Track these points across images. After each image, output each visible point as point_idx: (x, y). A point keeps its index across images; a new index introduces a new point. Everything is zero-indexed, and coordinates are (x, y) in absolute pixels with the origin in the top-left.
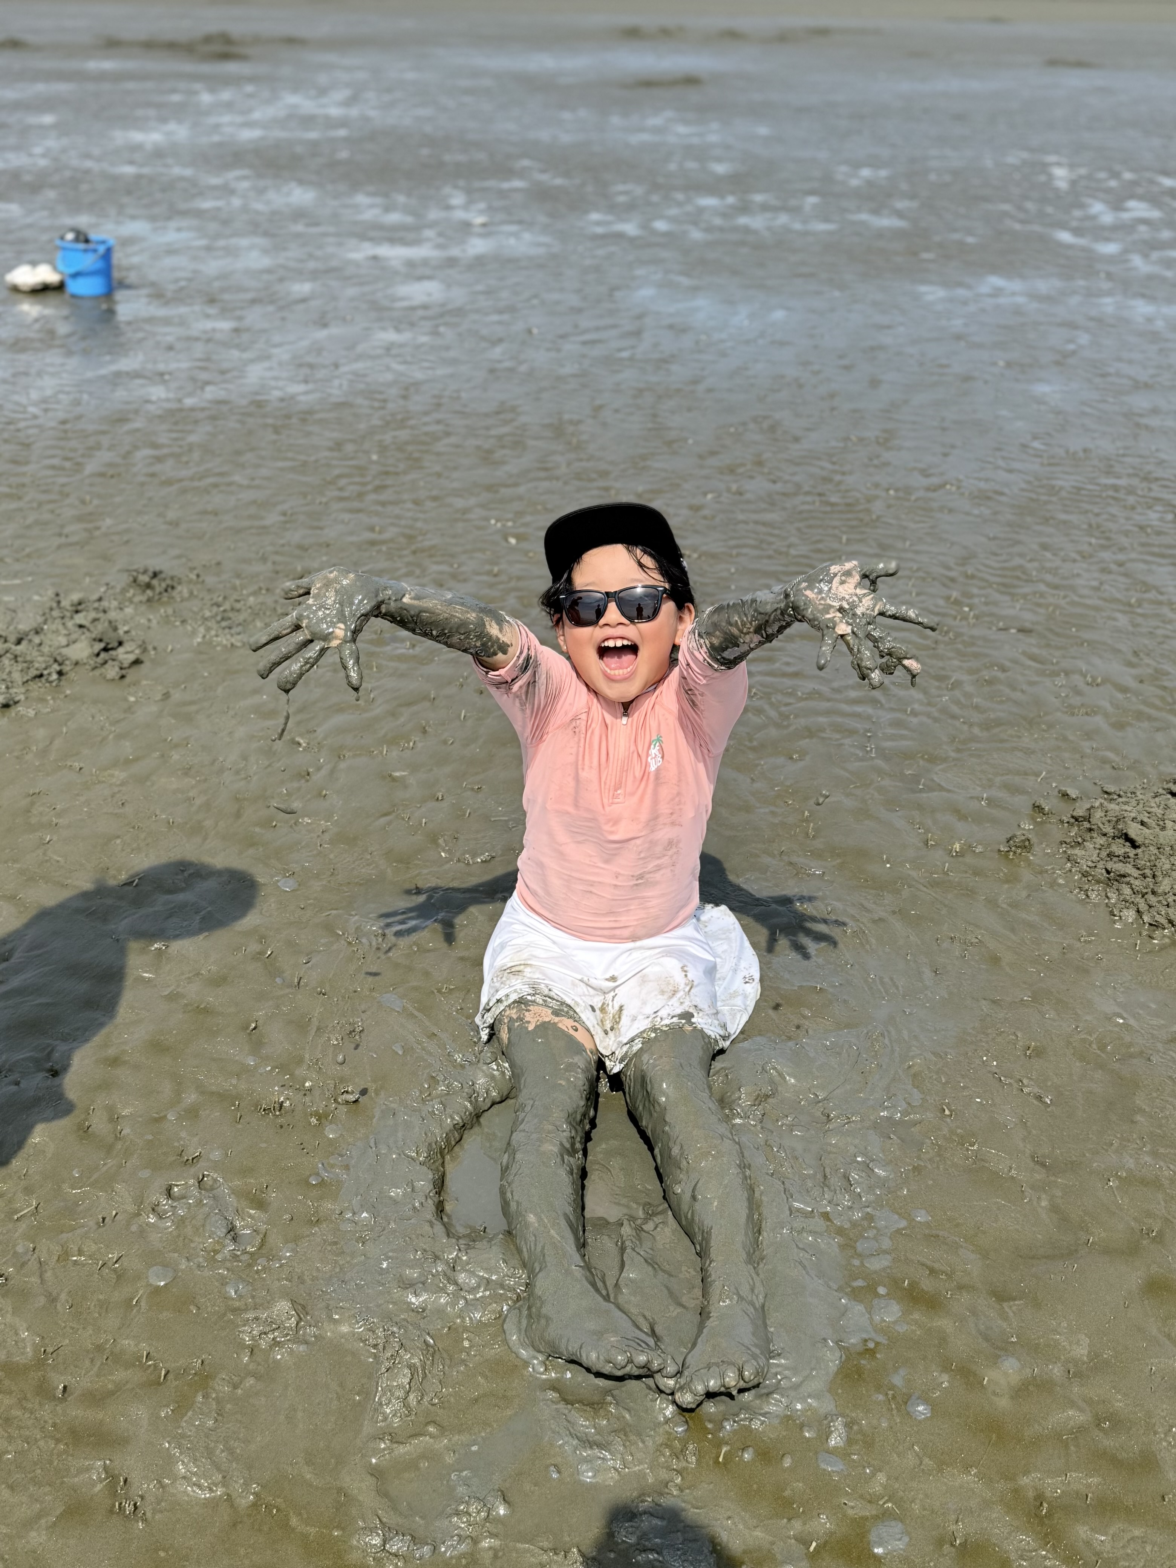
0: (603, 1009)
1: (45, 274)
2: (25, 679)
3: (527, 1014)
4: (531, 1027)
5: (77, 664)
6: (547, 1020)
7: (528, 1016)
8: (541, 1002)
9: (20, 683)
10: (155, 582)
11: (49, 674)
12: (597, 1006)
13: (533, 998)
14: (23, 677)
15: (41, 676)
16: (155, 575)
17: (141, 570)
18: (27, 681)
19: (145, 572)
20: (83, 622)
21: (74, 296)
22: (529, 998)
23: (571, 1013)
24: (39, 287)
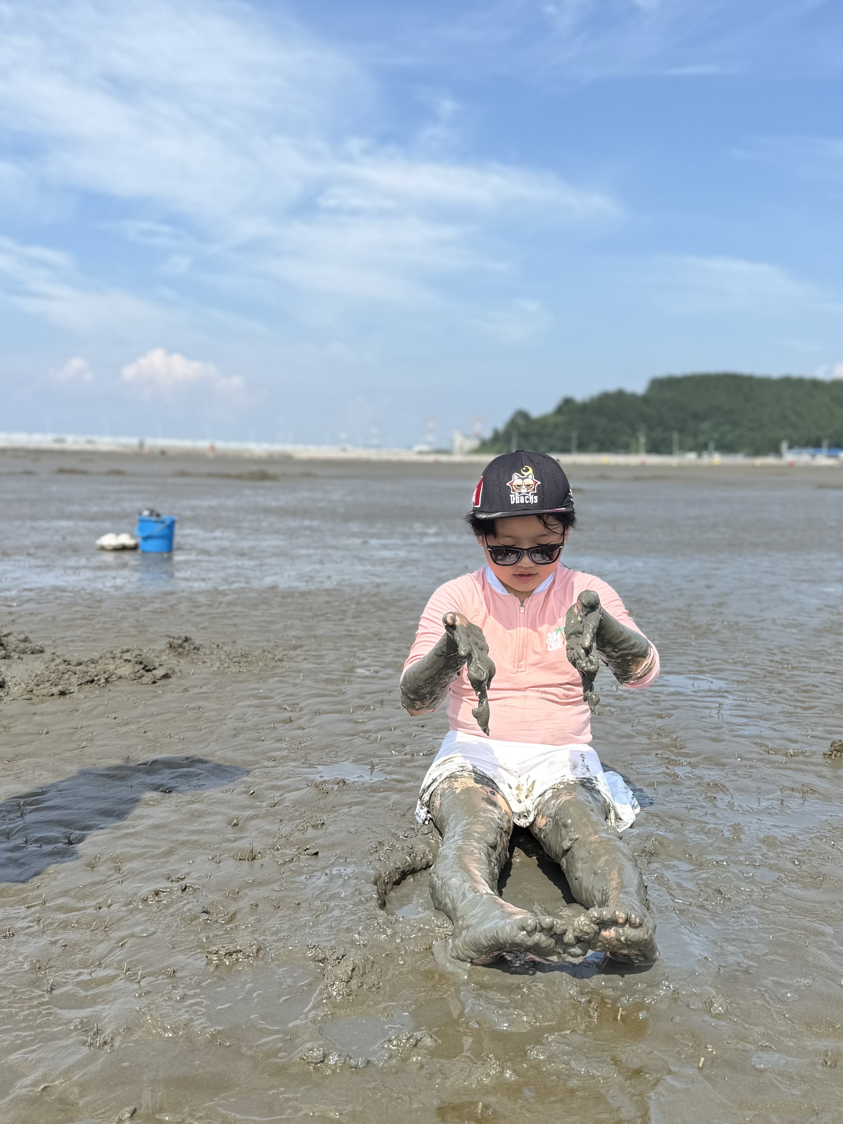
0: (518, 788)
1: (125, 539)
2: (79, 683)
3: (456, 783)
4: (458, 791)
5: (120, 678)
6: (471, 786)
7: (456, 785)
8: (467, 775)
9: (76, 685)
10: (186, 644)
11: (98, 680)
12: (514, 786)
13: (461, 773)
14: (78, 681)
15: (92, 681)
16: (186, 640)
17: (177, 637)
18: (81, 684)
19: (179, 638)
20: (129, 658)
21: (144, 552)
22: (458, 773)
23: (491, 783)
24: (120, 547)
